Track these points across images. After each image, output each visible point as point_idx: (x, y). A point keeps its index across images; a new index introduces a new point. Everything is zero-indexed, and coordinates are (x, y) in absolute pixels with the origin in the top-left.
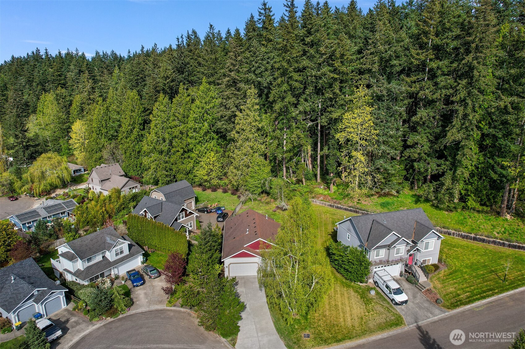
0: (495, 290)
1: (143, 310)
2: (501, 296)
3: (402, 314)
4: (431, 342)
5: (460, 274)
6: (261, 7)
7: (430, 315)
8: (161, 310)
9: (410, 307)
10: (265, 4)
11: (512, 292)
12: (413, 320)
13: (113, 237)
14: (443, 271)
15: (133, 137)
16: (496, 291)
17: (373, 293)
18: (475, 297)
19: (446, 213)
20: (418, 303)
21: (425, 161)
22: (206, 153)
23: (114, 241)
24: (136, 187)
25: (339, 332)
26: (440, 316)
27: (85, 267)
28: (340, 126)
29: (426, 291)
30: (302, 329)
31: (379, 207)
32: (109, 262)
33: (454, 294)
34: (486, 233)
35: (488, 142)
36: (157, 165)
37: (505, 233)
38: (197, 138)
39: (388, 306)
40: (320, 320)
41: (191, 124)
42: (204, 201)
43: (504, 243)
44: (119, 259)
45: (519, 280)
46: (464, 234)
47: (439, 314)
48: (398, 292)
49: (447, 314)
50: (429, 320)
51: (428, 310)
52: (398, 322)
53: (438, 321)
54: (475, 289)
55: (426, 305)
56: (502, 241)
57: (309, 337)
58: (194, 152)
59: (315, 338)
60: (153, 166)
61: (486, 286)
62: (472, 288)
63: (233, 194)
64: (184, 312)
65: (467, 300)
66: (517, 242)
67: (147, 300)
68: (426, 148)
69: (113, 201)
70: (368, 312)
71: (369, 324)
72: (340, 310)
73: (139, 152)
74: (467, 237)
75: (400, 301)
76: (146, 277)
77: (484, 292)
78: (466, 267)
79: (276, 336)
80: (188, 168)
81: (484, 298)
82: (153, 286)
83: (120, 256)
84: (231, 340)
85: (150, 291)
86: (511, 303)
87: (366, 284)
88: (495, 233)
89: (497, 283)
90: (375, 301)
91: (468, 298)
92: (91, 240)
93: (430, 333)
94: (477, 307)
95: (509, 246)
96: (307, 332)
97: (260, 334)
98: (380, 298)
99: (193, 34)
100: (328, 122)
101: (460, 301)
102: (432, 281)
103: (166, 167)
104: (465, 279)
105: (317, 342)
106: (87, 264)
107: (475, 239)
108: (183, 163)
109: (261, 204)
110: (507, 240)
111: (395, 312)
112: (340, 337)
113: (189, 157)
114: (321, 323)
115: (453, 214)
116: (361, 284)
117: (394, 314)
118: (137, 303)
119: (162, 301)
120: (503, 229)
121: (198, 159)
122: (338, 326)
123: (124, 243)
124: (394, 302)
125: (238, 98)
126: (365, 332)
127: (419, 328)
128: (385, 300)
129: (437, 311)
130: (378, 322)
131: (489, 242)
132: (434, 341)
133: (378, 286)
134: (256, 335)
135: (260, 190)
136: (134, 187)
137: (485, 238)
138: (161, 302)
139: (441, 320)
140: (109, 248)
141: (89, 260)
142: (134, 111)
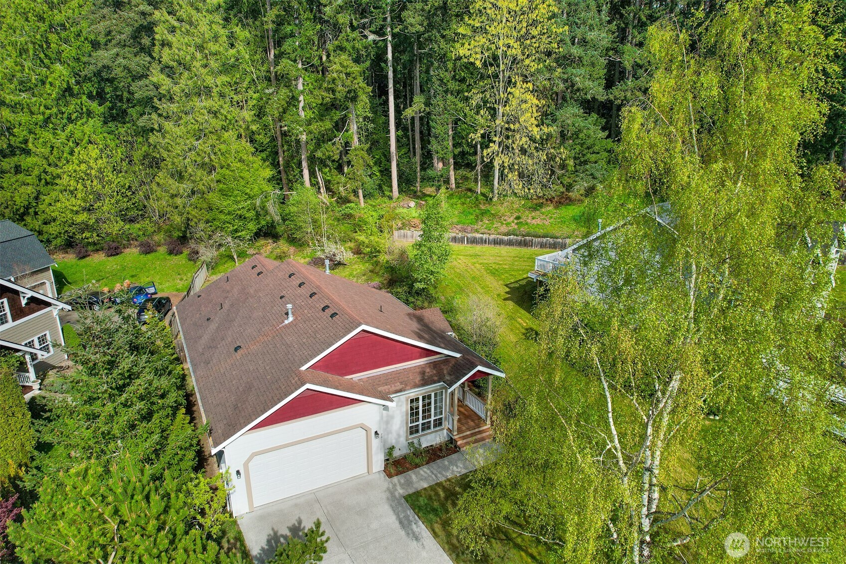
63: (173, 252)
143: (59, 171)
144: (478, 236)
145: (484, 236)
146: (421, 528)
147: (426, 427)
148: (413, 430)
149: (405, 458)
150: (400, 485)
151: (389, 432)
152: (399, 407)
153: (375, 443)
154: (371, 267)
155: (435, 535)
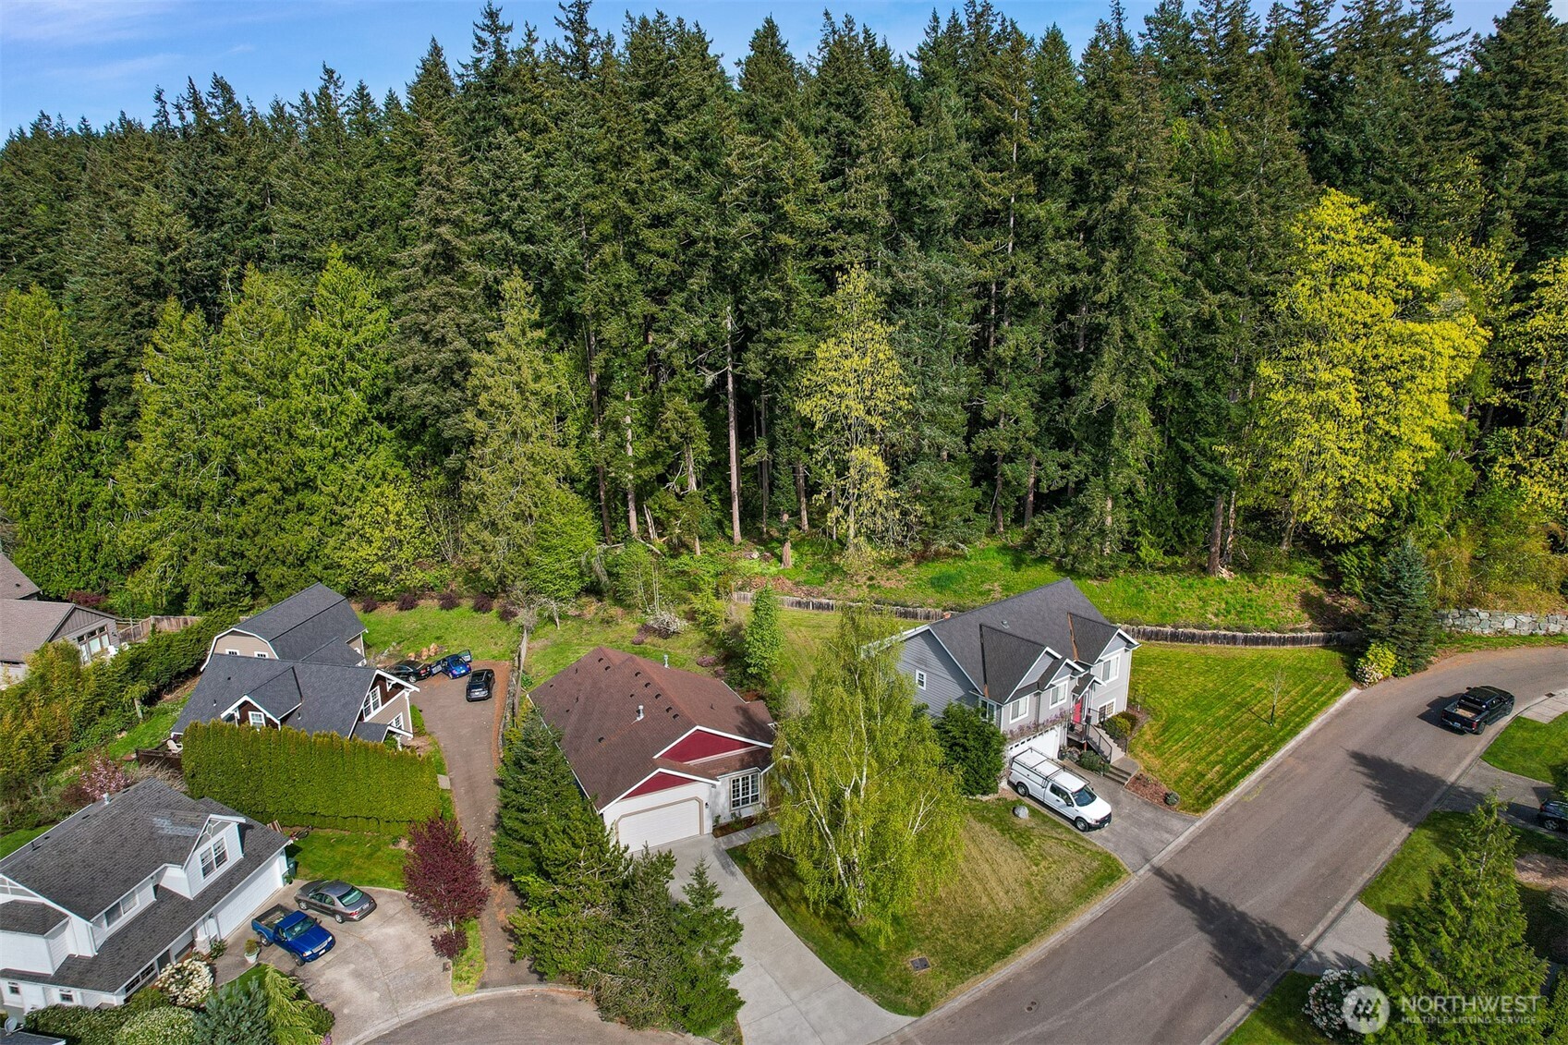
0: (1262, 746)
1: (382, 1026)
2: (1278, 755)
3: (1109, 848)
4: (1199, 896)
5: (1182, 726)
6: (481, 20)
7: (1166, 836)
8: (445, 1011)
9: (1118, 829)
10: (492, 15)
11: (1292, 744)
12: (1138, 859)
13: (181, 814)
14: (1148, 728)
15: (53, 456)
16: (1266, 748)
17: (1023, 813)
18: (1234, 773)
19: (1096, 583)
20: (1129, 816)
21: (1029, 456)
22: (363, 489)
23: (193, 825)
24: (102, 629)
25: (993, 933)
26: (1187, 833)
27: (100, 942)
28: (805, 379)
29: (1133, 783)
30: (900, 950)
31: (930, 591)
32: (185, 903)
33: (1193, 775)
34: (1193, 620)
35: (1170, 400)
36: (184, 545)
37: (1229, 612)
38: (325, 442)
39: (1072, 838)
40: (931, 915)
41: (300, 399)
42: (385, 643)
43: (1234, 637)
44: (216, 884)
45: (1294, 714)
46: (1149, 629)
47: (1184, 830)
48: (1085, 797)
49: (1197, 824)
50: (1169, 848)
51: (1158, 827)
52: (1109, 873)
53: (1188, 846)
54: (1226, 755)
55: (1148, 814)
56: (1229, 633)
57: (926, 966)
58: (324, 488)
59: (944, 963)
60: (162, 552)
61: (1244, 740)
62: (1220, 752)
63: (481, 608)
64: (525, 997)
65: (1223, 782)
66: (1257, 628)
67: (376, 995)
68: (1029, 424)
69: (57, 690)
70: (1037, 865)
71: (1051, 893)
72: (968, 875)
73: (84, 506)
74: (1156, 636)
75: (1099, 818)
76: (327, 922)
77: (1246, 755)
78: (1187, 707)
79: (842, 989)
80: (303, 544)
81: (1250, 769)
82: (369, 944)
83: (218, 873)
84: (724, 1035)
85: (368, 964)
86: (1302, 769)
87: (996, 796)
88: (1210, 616)
89: (1260, 729)
90: (1036, 832)
91: (1223, 775)
92: (99, 841)
93: (1187, 877)
94: (1248, 793)
95: (1246, 641)
96: (916, 955)
97: (795, 995)
98: (1044, 822)
99: (218, 92)
100: (767, 369)
101: (1211, 787)
102: (1136, 756)
103: (219, 547)
104: (1198, 735)
105: (953, 974)
106: (108, 930)
107: (1175, 637)
108: (283, 529)
109: (586, 628)
110: (1240, 629)
111: (1094, 849)
112: (1000, 945)
113: (300, 507)
114: (937, 919)
115: (1110, 584)
116: (985, 798)
117: (1097, 854)
118: (346, 1011)
119: (430, 983)
120: (1223, 606)
121: (338, 509)
122: (982, 917)
123: (225, 824)
124: (1081, 825)
125: (465, 309)
126: (1051, 916)
127: (1158, 872)
128: (1059, 825)
129: (1176, 824)
130: (1068, 882)
131: (1204, 639)
132: (1205, 894)
133: (1027, 794)
134: (785, 1001)
135: (576, 585)
136: (93, 633)
137: (1196, 631)
138: (428, 987)
139: (1194, 841)
140: (179, 854)
141: (112, 915)
142: (47, 363)
143: (347, 511)
144: (825, 601)
145: (831, 602)
146: (737, 869)
147: (745, 801)
148: (735, 804)
149: (728, 825)
150: (723, 842)
151: (716, 804)
152: (723, 785)
153: (706, 812)
154: (707, 637)
155: (746, 873)
